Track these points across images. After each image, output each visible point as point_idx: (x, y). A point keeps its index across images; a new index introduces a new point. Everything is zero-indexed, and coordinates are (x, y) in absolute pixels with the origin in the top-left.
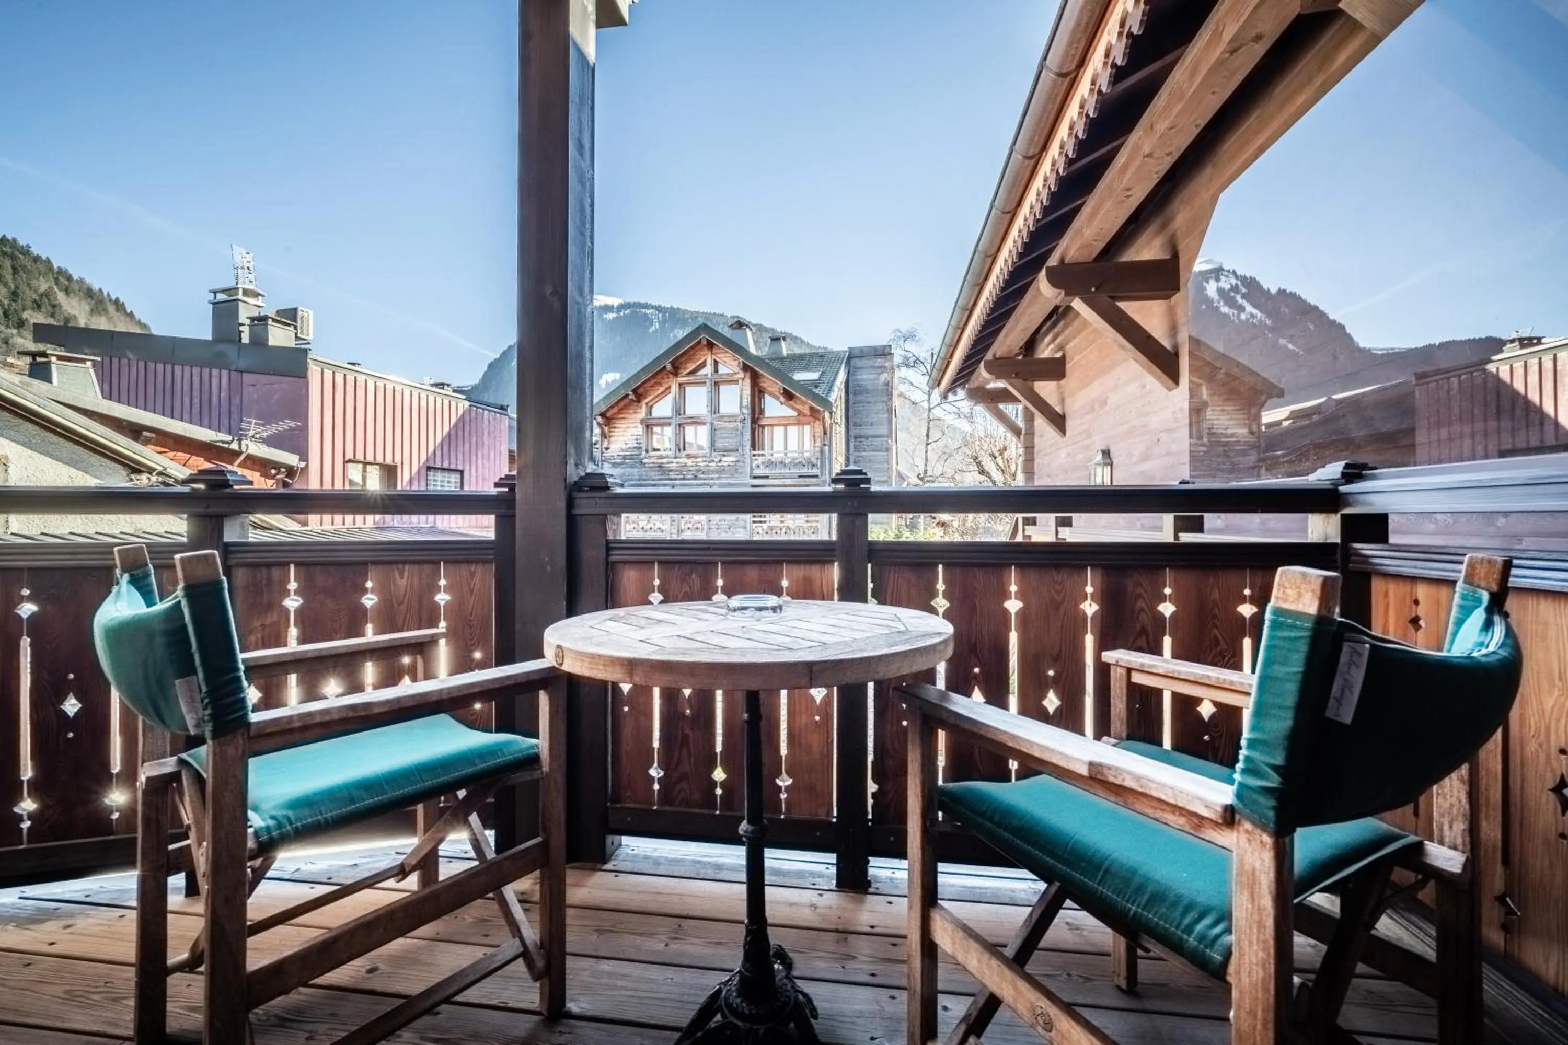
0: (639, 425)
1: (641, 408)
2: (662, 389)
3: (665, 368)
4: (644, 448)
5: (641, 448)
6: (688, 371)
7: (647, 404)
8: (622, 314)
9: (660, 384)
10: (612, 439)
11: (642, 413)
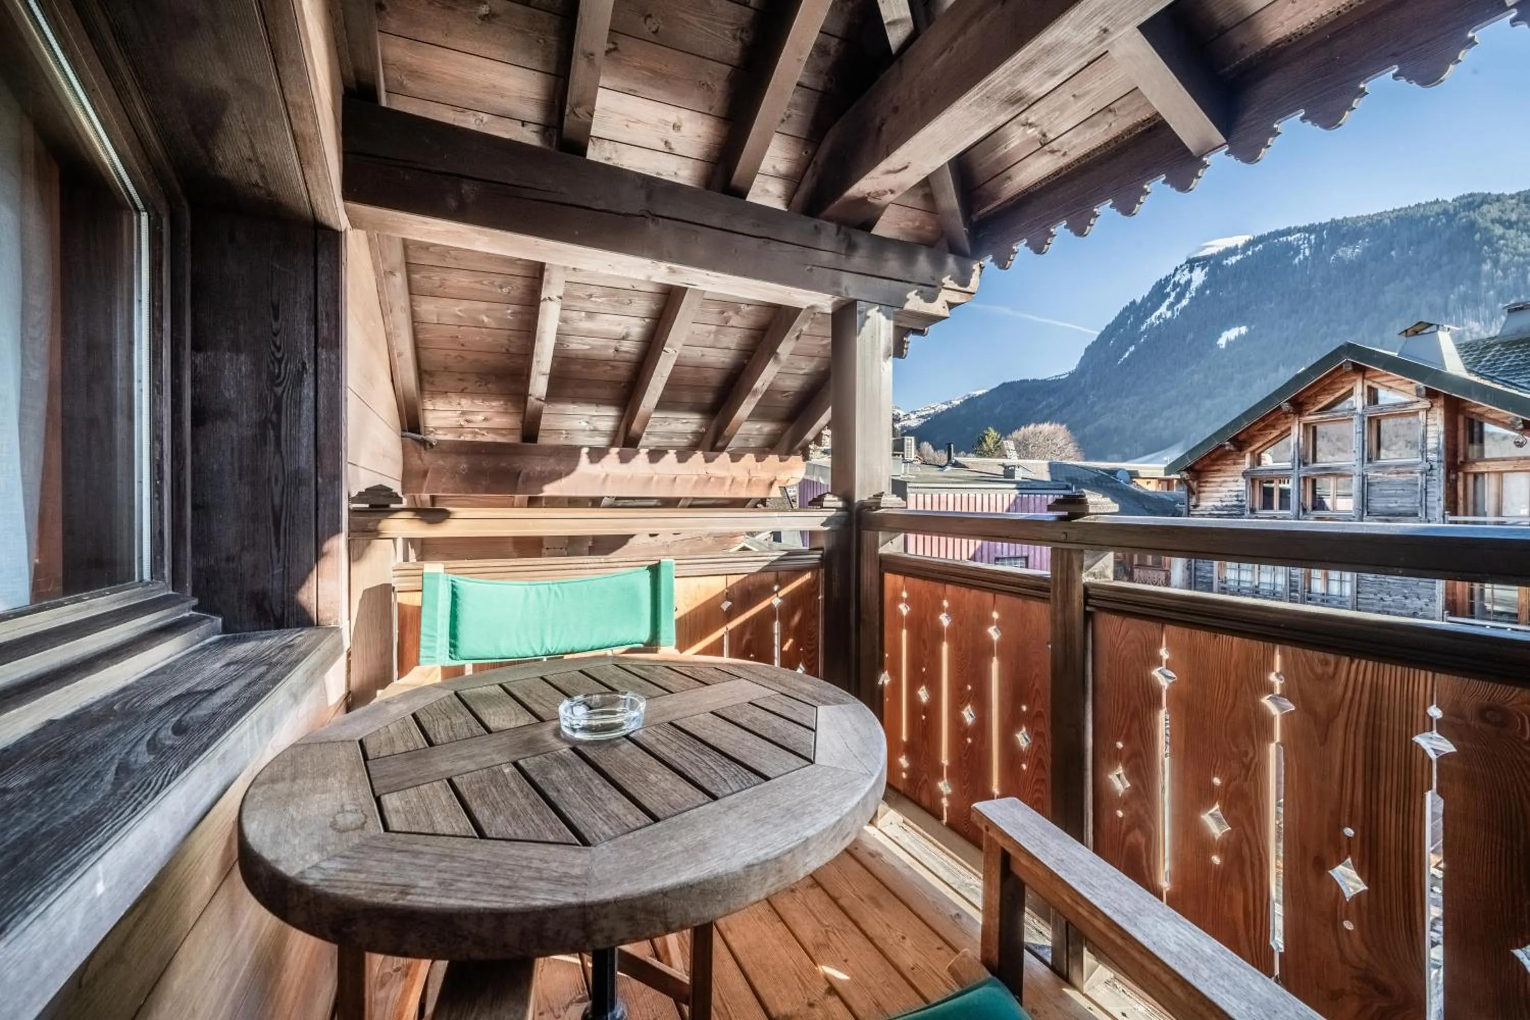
0: (1241, 479)
1: (1244, 456)
2: (1276, 433)
3: (1280, 407)
4: (1248, 506)
5: (1244, 506)
6: (1320, 406)
7: (1252, 452)
8: (1250, 253)
9: (1274, 427)
10: (1202, 495)
11: (1247, 462)
